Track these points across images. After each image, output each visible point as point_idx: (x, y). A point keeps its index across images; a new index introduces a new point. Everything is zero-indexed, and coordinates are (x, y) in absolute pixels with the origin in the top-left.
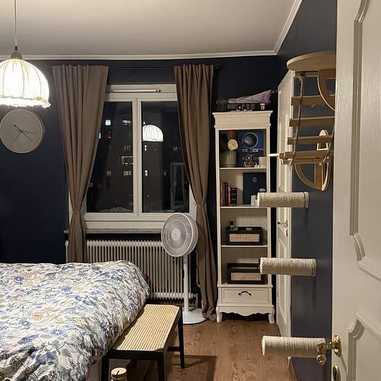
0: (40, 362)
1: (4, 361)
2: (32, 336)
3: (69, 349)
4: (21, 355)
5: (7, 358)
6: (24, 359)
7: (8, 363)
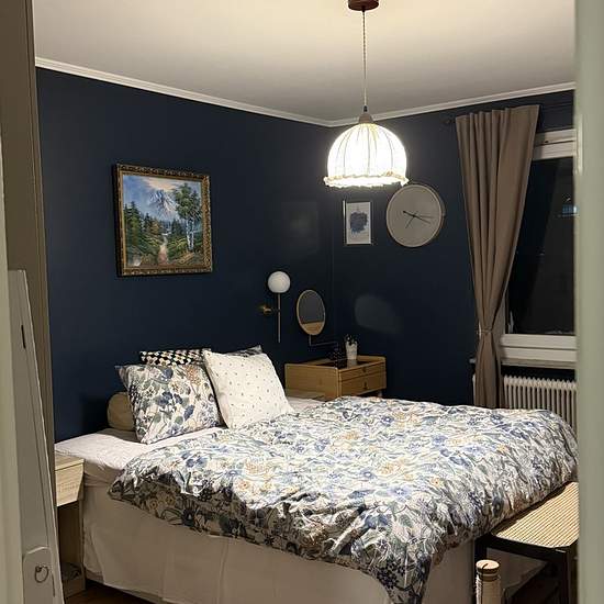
0: (369, 526)
1: (330, 516)
2: (367, 491)
3: (411, 516)
4: (349, 512)
5: (333, 513)
6: (352, 519)
7: (334, 520)
